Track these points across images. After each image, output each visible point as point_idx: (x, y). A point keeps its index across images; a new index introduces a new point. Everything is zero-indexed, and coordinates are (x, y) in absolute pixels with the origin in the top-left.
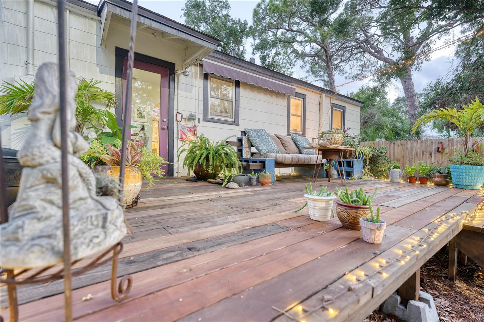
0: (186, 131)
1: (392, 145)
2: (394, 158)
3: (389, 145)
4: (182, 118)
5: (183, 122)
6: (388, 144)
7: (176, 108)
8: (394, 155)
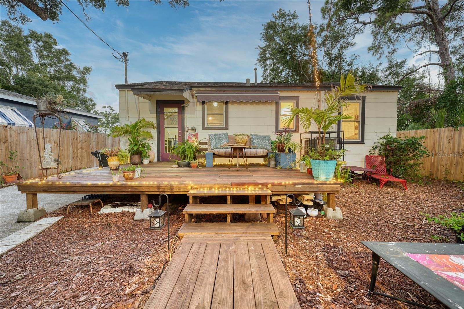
0: (191, 137)
1: (457, 133)
2: (459, 149)
3: (453, 133)
4: (188, 129)
5: (190, 132)
6: (452, 131)
7: (185, 124)
8: (459, 145)
